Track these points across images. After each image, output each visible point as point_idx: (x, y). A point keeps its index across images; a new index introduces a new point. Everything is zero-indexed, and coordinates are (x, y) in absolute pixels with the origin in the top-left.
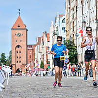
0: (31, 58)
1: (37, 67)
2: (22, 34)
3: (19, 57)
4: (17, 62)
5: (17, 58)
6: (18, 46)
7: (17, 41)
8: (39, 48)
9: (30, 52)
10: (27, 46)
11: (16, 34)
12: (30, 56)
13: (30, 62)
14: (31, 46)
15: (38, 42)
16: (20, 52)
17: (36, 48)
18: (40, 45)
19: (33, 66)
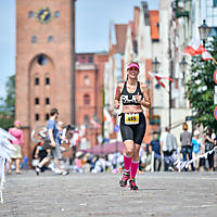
0: (87, 102)
3: (42, 101)
4: (37, 117)
5: (37, 101)
6: (40, 59)
7: (35, 40)
9: (87, 82)
11: (31, 14)
12: (87, 96)
13: (87, 118)
14: (89, 57)
16: (48, 81)
17: (108, 66)
18: (123, 54)
19: (97, 135)
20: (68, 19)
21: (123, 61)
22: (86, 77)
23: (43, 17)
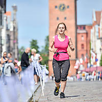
0: (83, 48)
1: (95, 63)
2: (68, 7)
7: (58, 19)
8: (97, 30)
9: (83, 38)
10: (77, 27)
11: (56, 7)
12: (82, 45)
13: (83, 55)
14: (83, 27)
15: (95, 19)
17: (92, 31)
18: (99, 25)
19: (87, 63)
20: (73, 9)
21: (99, 29)
22: (82, 36)
23: (62, 8)
